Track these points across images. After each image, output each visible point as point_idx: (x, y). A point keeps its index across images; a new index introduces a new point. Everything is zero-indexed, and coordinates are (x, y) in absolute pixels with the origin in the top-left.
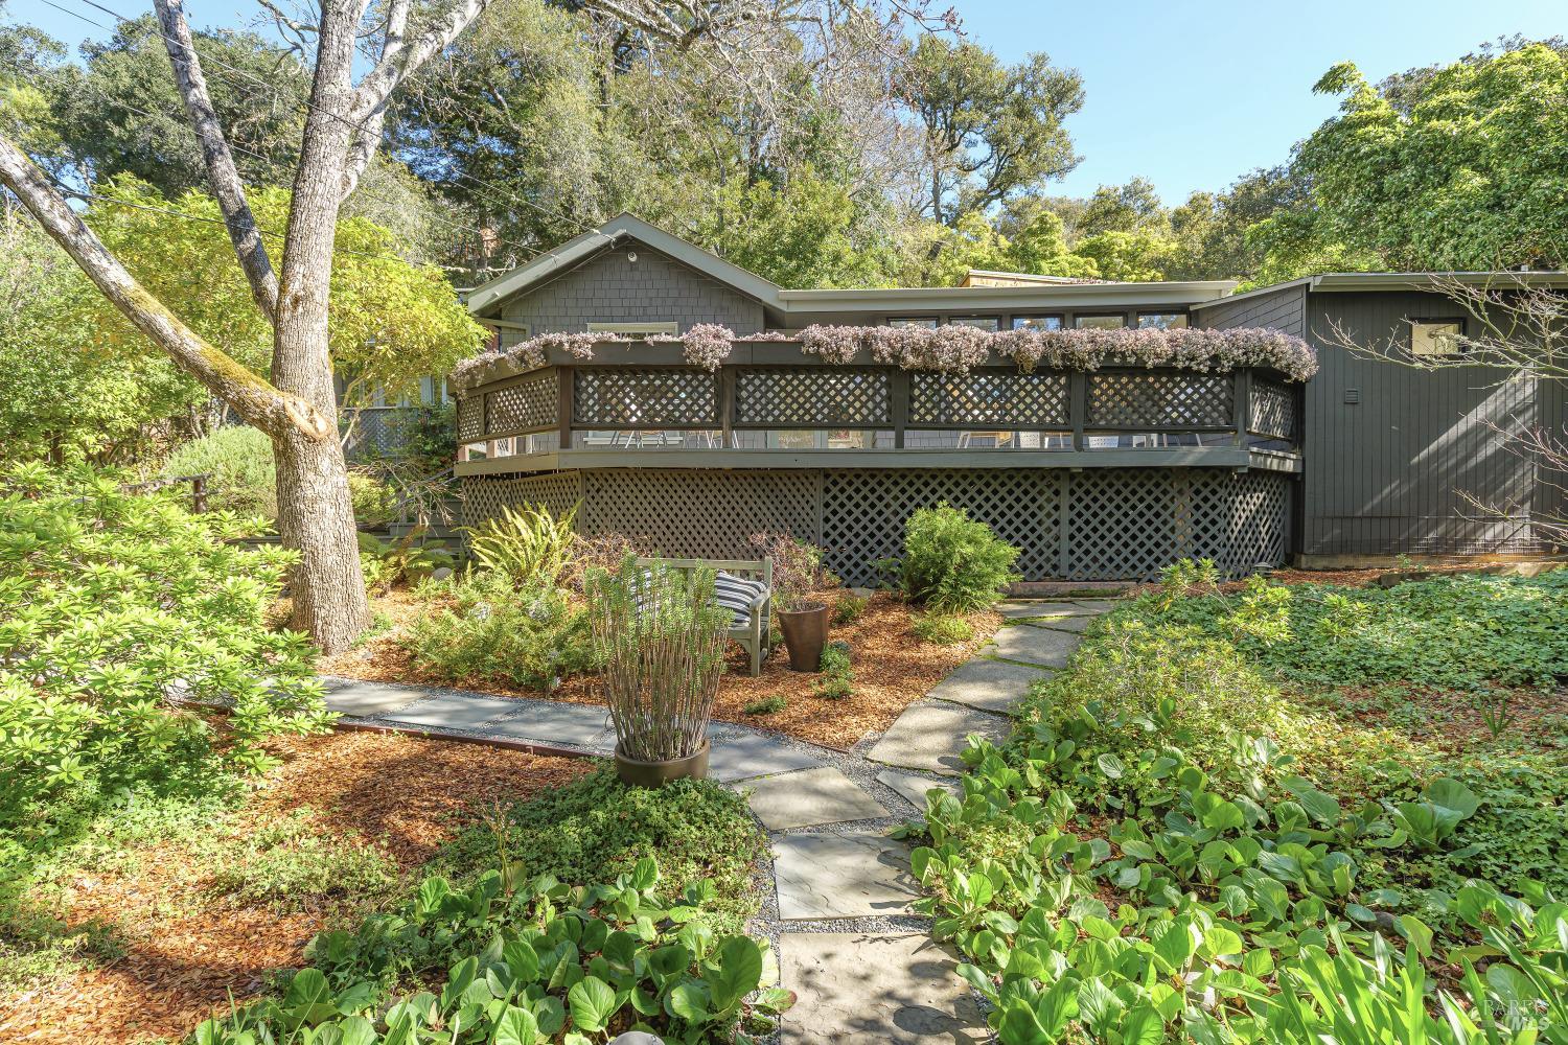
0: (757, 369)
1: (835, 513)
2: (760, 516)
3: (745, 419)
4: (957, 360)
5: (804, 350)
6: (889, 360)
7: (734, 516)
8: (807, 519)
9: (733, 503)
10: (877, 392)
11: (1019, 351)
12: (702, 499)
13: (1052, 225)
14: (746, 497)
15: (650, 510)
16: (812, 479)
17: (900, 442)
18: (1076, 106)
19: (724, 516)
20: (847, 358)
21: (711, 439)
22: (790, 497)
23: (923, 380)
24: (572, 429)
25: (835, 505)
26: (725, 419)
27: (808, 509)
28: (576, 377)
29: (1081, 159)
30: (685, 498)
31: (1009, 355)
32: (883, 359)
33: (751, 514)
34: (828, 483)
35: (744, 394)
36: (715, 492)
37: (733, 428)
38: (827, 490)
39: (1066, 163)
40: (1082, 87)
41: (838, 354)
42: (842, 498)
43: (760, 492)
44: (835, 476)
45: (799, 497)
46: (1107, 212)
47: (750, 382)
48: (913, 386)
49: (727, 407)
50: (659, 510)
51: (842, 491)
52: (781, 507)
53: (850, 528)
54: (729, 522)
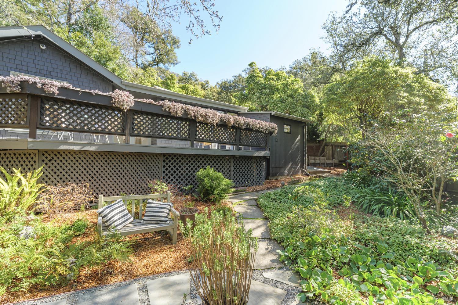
0: (142, 113)
1: (167, 169)
2: (138, 171)
3: (136, 132)
4: (213, 121)
5: (163, 109)
6: (193, 118)
7: (126, 171)
8: (157, 172)
9: (126, 166)
10: (186, 127)
11: (228, 121)
12: (111, 164)
13: (175, 78)
14: (132, 163)
15: (82, 169)
16: (159, 157)
17: (192, 145)
18: (178, 47)
19: (121, 171)
20: (179, 115)
21: (119, 139)
22: (150, 163)
23: (200, 125)
24: (38, 128)
25: (167, 167)
26: (127, 132)
27: (157, 168)
28: (42, 102)
29: (179, 62)
30: (102, 164)
31: (225, 122)
32: (191, 117)
33: (133, 171)
34: (165, 159)
35: (136, 122)
36: (117, 161)
37: (131, 135)
38: (164, 161)
39: (176, 62)
40: (180, 43)
41: (176, 113)
42: (170, 164)
43: (137, 161)
44: (167, 156)
45: (154, 164)
46: (186, 79)
47: (139, 117)
48: (197, 127)
49: (128, 127)
50: (87, 169)
51: (170, 161)
52: (146, 168)
53: (172, 175)
54: (123, 174)
